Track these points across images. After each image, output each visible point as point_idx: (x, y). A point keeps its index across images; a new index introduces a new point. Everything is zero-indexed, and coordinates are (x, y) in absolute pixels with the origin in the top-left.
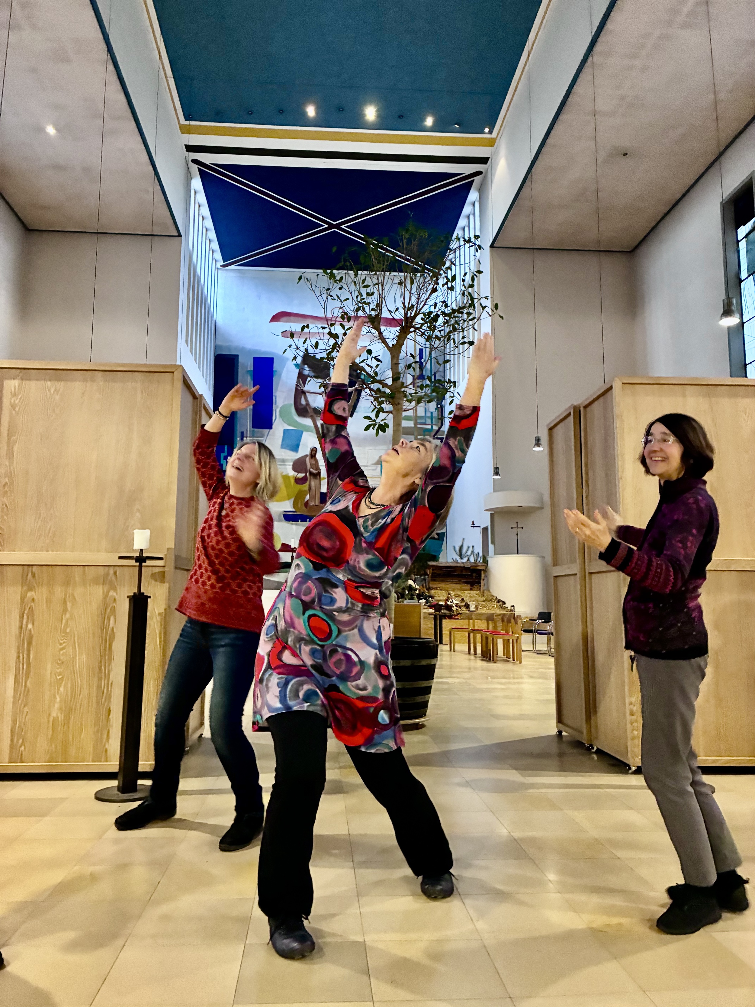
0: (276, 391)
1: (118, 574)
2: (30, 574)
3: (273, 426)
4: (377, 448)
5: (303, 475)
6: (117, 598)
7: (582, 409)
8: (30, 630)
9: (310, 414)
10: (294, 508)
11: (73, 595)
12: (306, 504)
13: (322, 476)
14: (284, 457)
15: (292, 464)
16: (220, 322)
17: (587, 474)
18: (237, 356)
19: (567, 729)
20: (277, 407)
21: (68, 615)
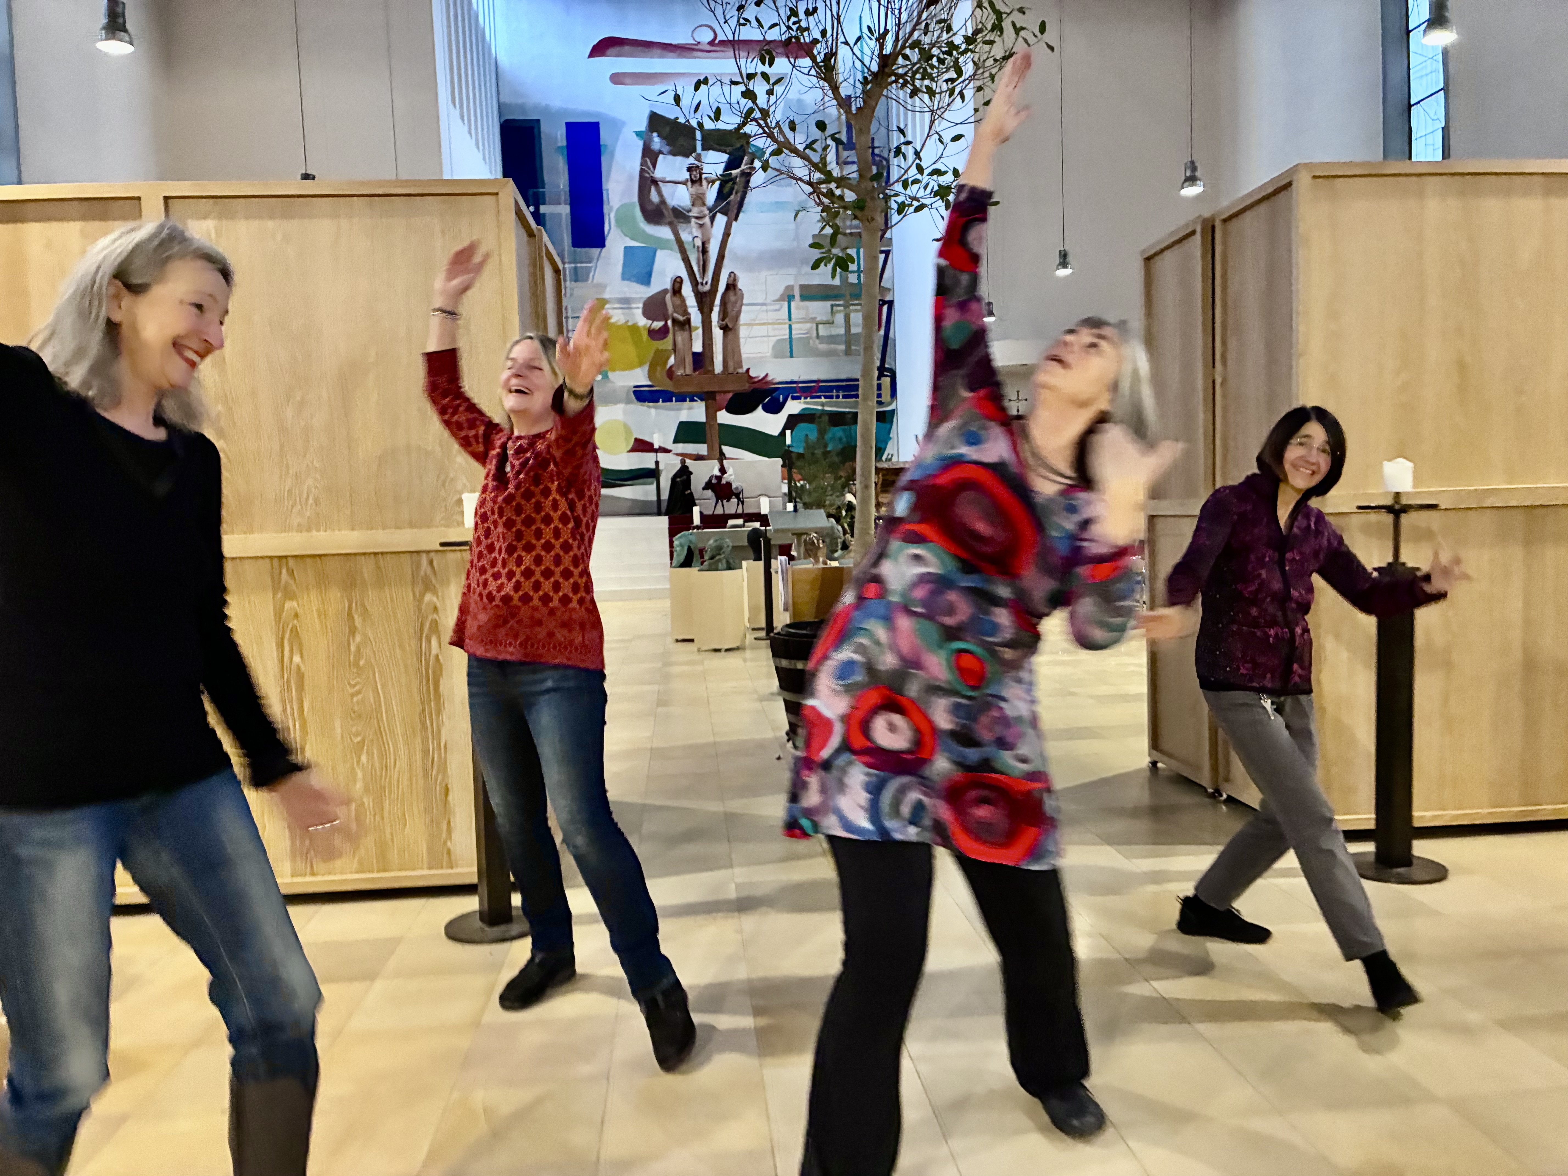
0: (607, 180)
1: (435, 564)
2: (284, 571)
3: (607, 243)
4: (780, 273)
5: (660, 324)
6: (438, 605)
7: (1218, 224)
8: (298, 667)
9: (668, 220)
10: (650, 380)
11: (363, 605)
12: (670, 373)
13: (693, 324)
14: (628, 295)
15: (641, 305)
16: (504, 60)
17: (1224, 343)
18: (538, 121)
19: (1165, 759)
20: (611, 209)
21: (358, 638)
